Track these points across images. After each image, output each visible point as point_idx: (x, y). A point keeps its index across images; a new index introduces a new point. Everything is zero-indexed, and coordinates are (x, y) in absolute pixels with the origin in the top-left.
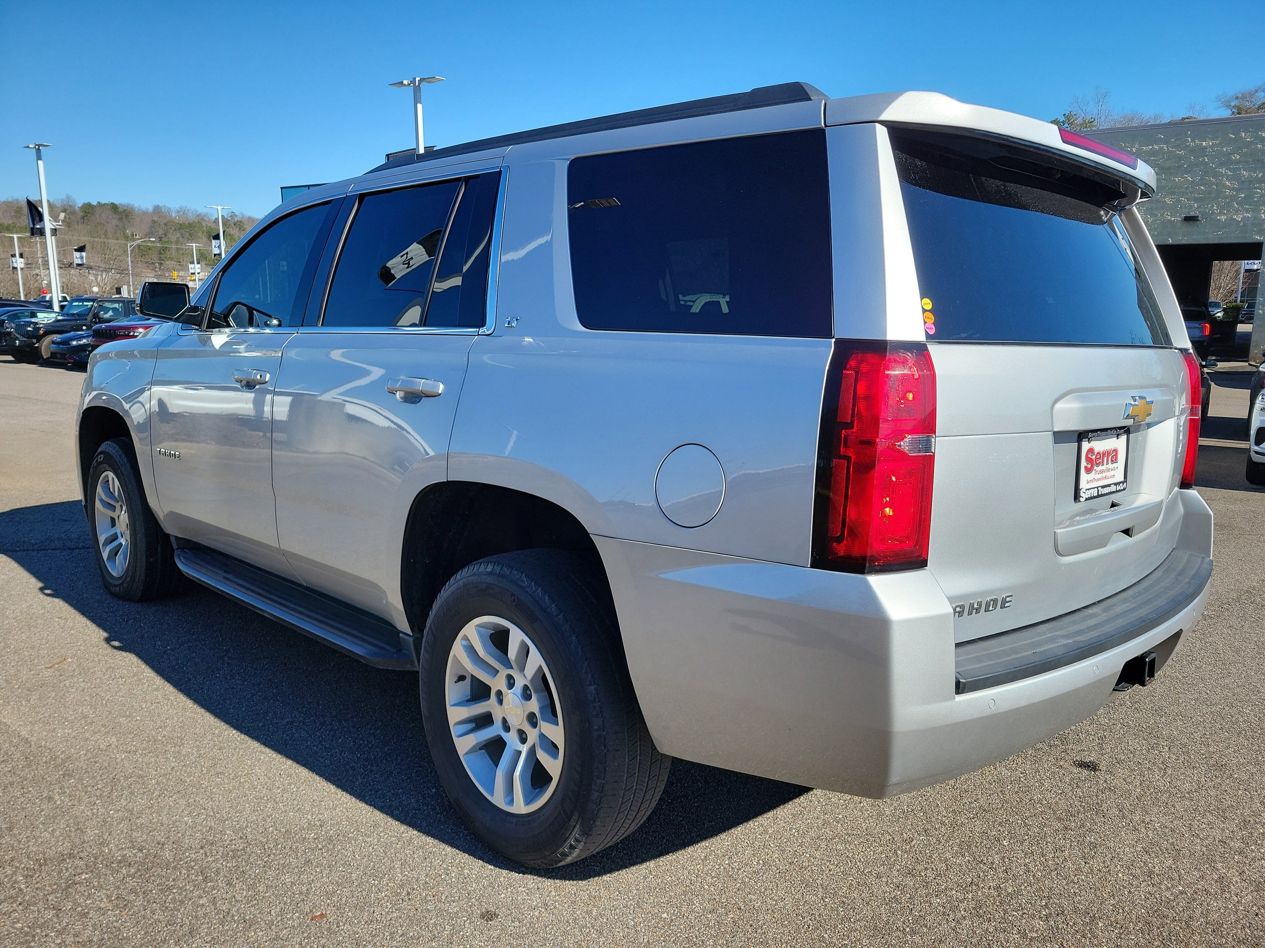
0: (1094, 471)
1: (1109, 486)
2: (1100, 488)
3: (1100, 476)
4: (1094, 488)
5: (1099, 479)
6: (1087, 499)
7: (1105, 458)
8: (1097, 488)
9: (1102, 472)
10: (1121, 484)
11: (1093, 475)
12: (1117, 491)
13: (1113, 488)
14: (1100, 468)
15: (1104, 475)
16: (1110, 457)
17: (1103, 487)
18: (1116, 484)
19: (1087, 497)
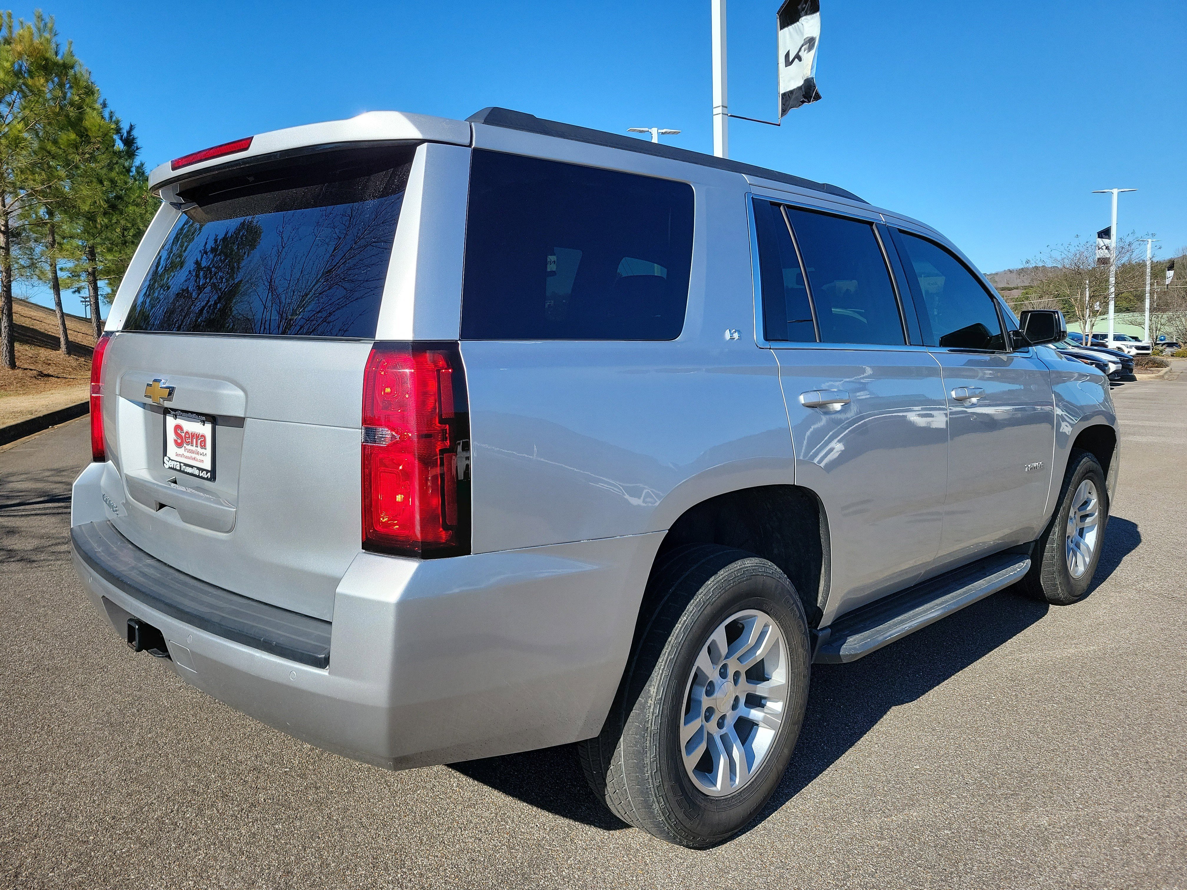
0: (183, 448)
1: (192, 467)
2: (182, 465)
3: (189, 455)
4: (177, 462)
5: (187, 457)
6: (169, 468)
7: (195, 440)
8: (180, 463)
9: (192, 452)
10: (205, 472)
11: (181, 451)
12: (198, 477)
13: (196, 472)
14: (189, 447)
15: (194, 455)
16: (199, 441)
17: (186, 465)
18: (199, 469)
19: (170, 466)
